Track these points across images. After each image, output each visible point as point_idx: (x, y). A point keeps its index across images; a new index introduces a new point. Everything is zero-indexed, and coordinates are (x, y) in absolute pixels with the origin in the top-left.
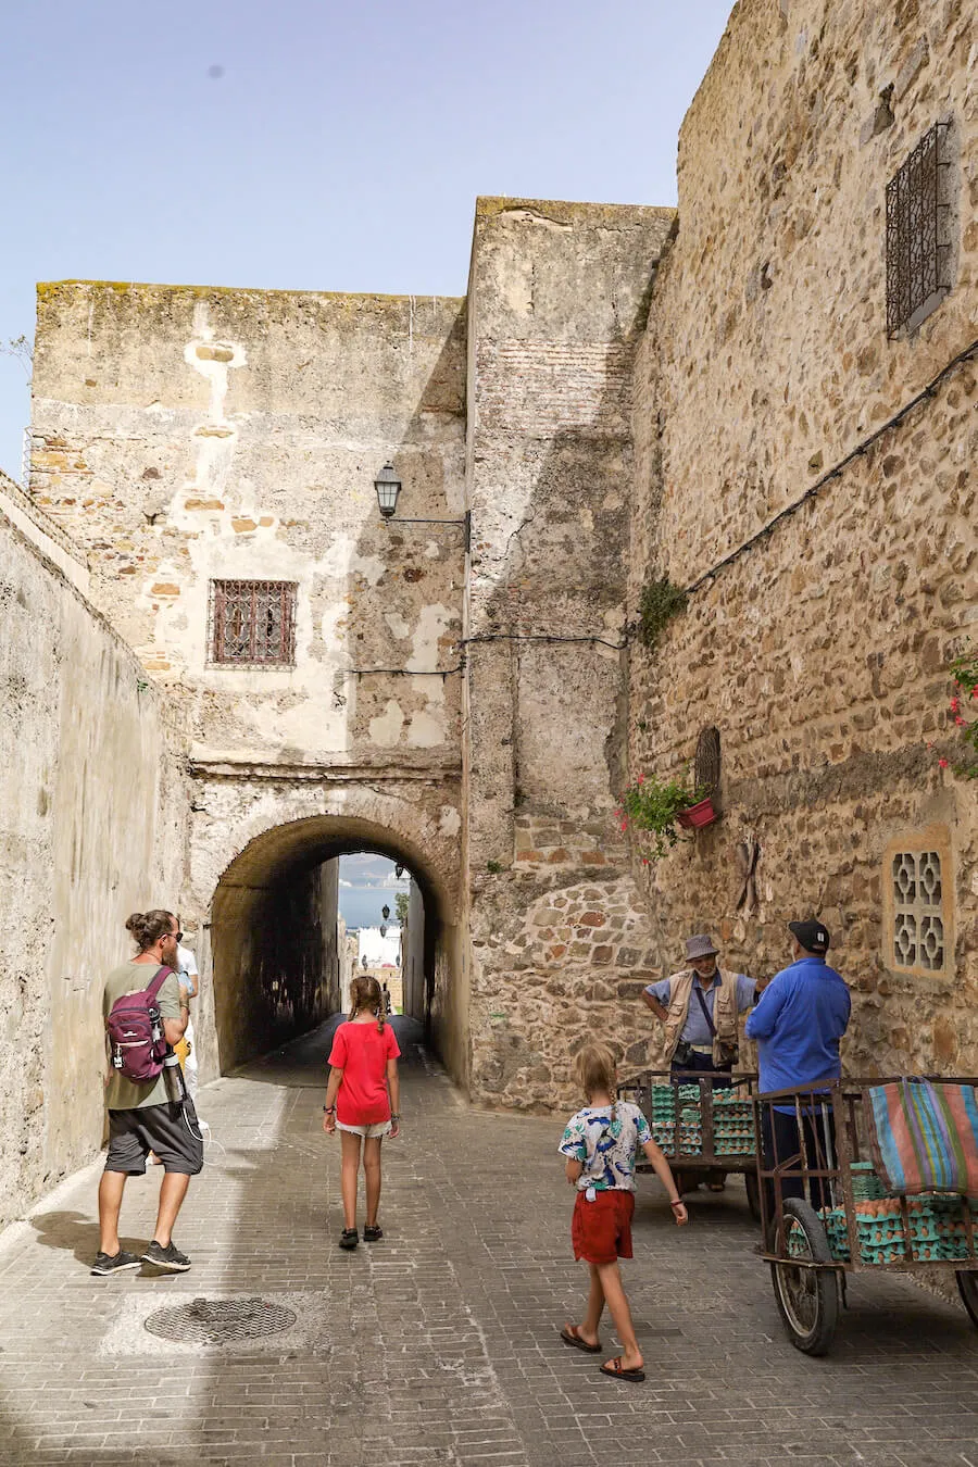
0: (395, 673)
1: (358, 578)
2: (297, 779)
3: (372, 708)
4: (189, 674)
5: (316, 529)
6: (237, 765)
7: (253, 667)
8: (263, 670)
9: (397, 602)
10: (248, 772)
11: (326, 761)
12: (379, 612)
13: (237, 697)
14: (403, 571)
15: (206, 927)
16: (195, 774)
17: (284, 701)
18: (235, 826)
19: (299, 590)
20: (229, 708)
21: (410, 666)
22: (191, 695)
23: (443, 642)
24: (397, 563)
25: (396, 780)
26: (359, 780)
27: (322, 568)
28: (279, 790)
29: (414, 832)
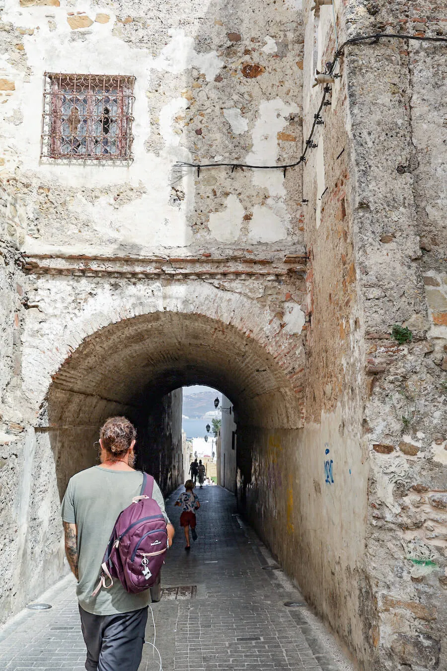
0: (235, 167)
1: (195, 73)
2: (134, 275)
3: (211, 203)
4: (23, 169)
5: (154, 25)
6: (71, 258)
7: (89, 162)
8: (100, 165)
9: (236, 97)
10: (82, 267)
11: (164, 253)
12: (217, 109)
13: (72, 192)
14: (240, 67)
15: (39, 429)
16: (28, 269)
17: (120, 197)
18: (70, 324)
19: (136, 86)
20: (64, 204)
21: (249, 160)
22: (26, 190)
23: (283, 136)
24: (234, 59)
25: (237, 274)
26: (199, 276)
27: (160, 64)
28: (115, 286)
29: (256, 330)
